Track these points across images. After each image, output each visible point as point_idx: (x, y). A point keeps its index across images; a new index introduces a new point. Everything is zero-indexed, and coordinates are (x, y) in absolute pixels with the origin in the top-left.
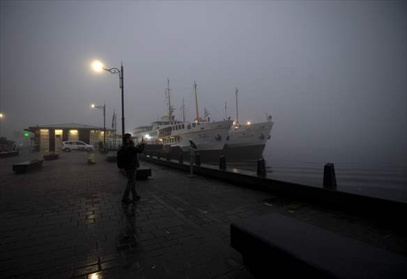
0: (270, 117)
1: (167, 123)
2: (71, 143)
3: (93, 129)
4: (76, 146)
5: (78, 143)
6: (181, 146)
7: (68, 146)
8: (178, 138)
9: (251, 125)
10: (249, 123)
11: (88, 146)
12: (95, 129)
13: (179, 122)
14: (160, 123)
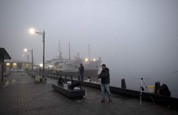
0: (100, 58)
1: (58, 60)
2: (14, 69)
3: (23, 63)
4: (16, 70)
5: (17, 69)
6: (62, 70)
7: (13, 70)
8: (61, 67)
9: (96, 61)
10: (94, 60)
11: (21, 70)
12: (24, 63)
13: (64, 59)
14: (55, 60)
